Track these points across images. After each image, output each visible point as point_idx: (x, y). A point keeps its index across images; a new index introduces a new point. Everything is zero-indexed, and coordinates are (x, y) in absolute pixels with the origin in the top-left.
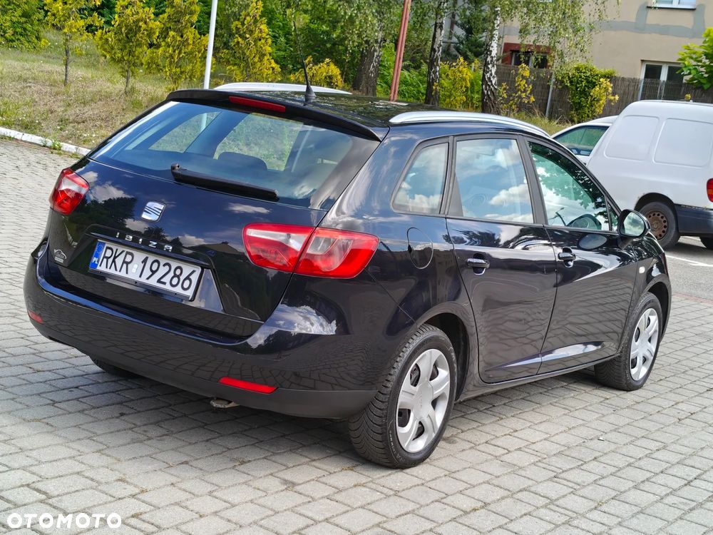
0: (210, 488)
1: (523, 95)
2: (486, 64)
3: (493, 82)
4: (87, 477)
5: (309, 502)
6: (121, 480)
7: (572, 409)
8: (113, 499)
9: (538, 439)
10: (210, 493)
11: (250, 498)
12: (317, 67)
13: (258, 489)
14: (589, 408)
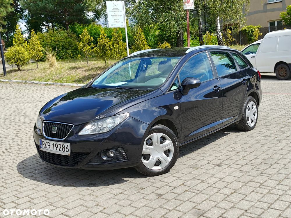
0: (130, 202)
1: (231, 39)
2: (217, 33)
3: (221, 38)
4: (84, 206)
5: (167, 202)
6: (97, 205)
7: (264, 144)
8: (93, 214)
9: (253, 159)
10: (130, 205)
11: (144, 205)
12: (162, 45)
13: (148, 200)
14: (271, 142)
